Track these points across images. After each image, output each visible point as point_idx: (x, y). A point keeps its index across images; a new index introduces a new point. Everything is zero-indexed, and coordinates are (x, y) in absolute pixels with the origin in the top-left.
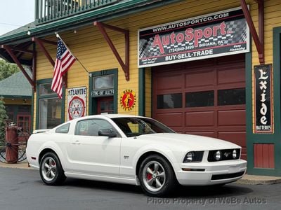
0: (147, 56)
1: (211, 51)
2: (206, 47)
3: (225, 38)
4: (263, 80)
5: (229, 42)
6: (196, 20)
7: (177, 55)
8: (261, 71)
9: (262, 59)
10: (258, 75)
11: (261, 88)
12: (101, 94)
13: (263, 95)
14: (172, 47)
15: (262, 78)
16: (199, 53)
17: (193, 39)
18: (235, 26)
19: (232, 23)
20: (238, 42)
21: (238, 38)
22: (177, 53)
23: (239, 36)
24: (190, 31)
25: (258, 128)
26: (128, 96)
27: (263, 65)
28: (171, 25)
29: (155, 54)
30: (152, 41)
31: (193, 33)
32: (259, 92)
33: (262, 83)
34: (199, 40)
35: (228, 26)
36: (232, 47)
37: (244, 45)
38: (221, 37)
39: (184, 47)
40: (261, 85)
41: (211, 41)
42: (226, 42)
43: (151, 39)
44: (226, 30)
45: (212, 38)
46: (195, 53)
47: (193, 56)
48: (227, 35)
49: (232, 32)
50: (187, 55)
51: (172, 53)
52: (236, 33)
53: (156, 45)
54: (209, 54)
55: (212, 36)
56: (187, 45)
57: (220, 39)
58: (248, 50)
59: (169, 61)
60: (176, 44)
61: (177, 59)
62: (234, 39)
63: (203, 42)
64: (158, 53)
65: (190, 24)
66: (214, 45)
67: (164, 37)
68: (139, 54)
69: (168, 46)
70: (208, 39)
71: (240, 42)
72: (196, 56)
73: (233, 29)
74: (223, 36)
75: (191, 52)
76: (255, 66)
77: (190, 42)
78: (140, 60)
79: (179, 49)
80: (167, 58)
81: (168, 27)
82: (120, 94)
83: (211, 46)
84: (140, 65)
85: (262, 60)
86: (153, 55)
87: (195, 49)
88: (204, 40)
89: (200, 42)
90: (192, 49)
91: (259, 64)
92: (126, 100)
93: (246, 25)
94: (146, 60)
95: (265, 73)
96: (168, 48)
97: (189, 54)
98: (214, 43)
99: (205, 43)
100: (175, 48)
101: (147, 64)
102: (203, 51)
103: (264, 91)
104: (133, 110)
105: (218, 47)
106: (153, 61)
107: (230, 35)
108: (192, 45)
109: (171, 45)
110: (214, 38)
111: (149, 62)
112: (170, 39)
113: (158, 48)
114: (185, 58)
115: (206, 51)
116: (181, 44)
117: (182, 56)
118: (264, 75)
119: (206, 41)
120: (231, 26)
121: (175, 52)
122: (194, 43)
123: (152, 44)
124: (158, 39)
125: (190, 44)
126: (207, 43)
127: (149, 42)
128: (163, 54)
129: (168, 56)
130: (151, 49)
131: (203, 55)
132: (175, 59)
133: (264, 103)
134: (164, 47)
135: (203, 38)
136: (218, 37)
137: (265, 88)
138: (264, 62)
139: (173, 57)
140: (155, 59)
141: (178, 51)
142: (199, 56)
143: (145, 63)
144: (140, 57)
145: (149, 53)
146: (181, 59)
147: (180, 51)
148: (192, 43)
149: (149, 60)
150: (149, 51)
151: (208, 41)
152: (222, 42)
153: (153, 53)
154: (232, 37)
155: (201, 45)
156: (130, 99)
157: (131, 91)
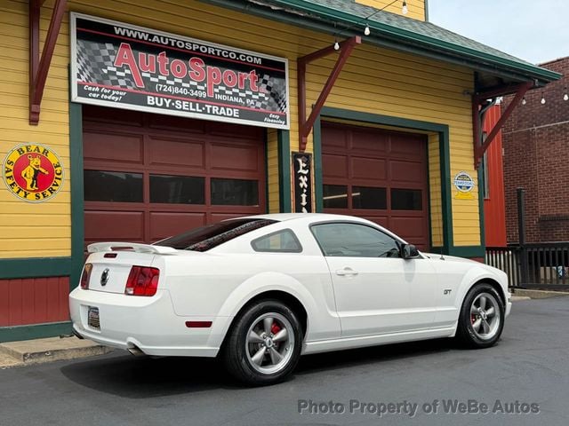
0: (100, 82)
1: (235, 112)
2: (226, 102)
3: (257, 97)
4: (303, 175)
5: (263, 106)
6: (211, 48)
7: (173, 101)
8: (300, 161)
9: (302, 144)
10: (297, 166)
11: (301, 185)
13: (304, 196)
14: (163, 82)
15: (301, 171)
16: (215, 109)
17: (205, 81)
18: (270, 84)
19: (266, 77)
20: (275, 110)
21: (274, 103)
22: (172, 97)
23: (277, 101)
24: (198, 63)
26: (36, 161)
27: (302, 153)
28: (160, 37)
29: (122, 82)
30: (111, 52)
31: (205, 68)
32: (299, 191)
33: (301, 178)
34: (216, 87)
35: (261, 80)
36: (267, 115)
37: (283, 118)
38: (251, 93)
39: (188, 89)
40: (301, 181)
41: (235, 95)
42: (259, 104)
43: (109, 46)
44: (259, 85)
45: (237, 91)
46: (209, 107)
47: (205, 112)
48: (260, 95)
49: (267, 92)
50: (194, 107)
51: (162, 92)
52: (273, 95)
53: (117, 60)
54: (232, 117)
55: (237, 87)
56: (195, 88)
57: (249, 97)
58: (288, 127)
59: (153, 106)
60: (171, 78)
61: (171, 107)
62: (269, 103)
63: (222, 92)
64: (129, 83)
65: (198, 50)
66: (241, 104)
67: (142, 54)
68: (75, 71)
69: (152, 75)
70: (230, 89)
71: (279, 111)
72: (211, 113)
73: (268, 88)
74: (254, 93)
75: (201, 103)
76: (293, 152)
77: (199, 84)
78: (80, 86)
79: (176, 90)
80: (150, 100)
81: (151, 36)
83: (236, 104)
84: (79, 95)
85: (303, 146)
86: (116, 82)
87: (208, 99)
88: (224, 88)
89: (217, 90)
90: (202, 98)
91: (298, 150)
92: (28, 173)
93: (285, 88)
94: (97, 89)
95: (305, 165)
96: (152, 79)
97: (197, 105)
98: (241, 101)
99: (227, 95)
100: (168, 85)
101: (99, 98)
102: (222, 108)
103: (305, 191)
104: (52, 198)
105: (246, 108)
106: (115, 95)
107: (263, 95)
108: (202, 91)
109: (160, 77)
110: (241, 91)
111: (106, 97)
112: (157, 64)
113: (127, 71)
114: (190, 111)
115: (228, 109)
116: (180, 81)
117: (184, 105)
118: (304, 168)
119: (227, 92)
120: (265, 82)
121: (168, 93)
122: (206, 88)
123: (112, 58)
124: (129, 54)
125: (199, 87)
126: (230, 96)
127: (105, 52)
128: (140, 89)
129: (155, 97)
130: (109, 68)
131: (222, 115)
132: (168, 106)
133: (306, 207)
134: (144, 75)
135: (222, 84)
136: (248, 92)
137: (306, 186)
138: (304, 149)
139: (164, 102)
140: (121, 93)
141: (175, 94)
142: (216, 114)
143: (94, 95)
144: (79, 77)
145: (106, 77)
146: (182, 110)
147: (179, 95)
148: (203, 88)
149: (106, 91)
150: (105, 71)
151: (231, 93)
152: (252, 102)
153: (116, 78)
154: (266, 99)
155: (220, 97)
156: (43, 170)
157: (46, 152)
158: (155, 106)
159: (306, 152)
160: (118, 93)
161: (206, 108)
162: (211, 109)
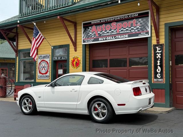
0: (88, 38)
1: (127, 36)
2: (124, 33)
3: (136, 28)
4: (159, 53)
5: (138, 31)
6: (118, 17)
7: (106, 37)
8: (157, 48)
9: (158, 41)
10: (155, 50)
11: (157, 57)
12: (59, 58)
13: (159, 62)
14: (103, 33)
15: (158, 51)
16: (119, 37)
17: (116, 29)
18: (141, 22)
19: (140, 20)
20: (143, 31)
21: (143, 28)
22: (106, 36)
23: (144, 27)
24: (114, 24)
25: (155, 80)
26: (76, 60)
27: (158, 44)
28: (103, 20)
29: (93, 36)
30: (91, 29)
31: (116, 25)
32: (156, 60)
34: (120, 29)
36: (140, 34)
37: (147, 33)
38: (133, 27)
39: (111, 33)
40: (157, 56)
41: (127, 30)
42: (136, 31)
43: (90, 28)
44: (137, 23)
45: (128, 28)
46: (117, 36)
47: (116, 38)
48: (137, 27)
49: (140, 25)
50: (113, 38)
51: (103, 36)
52: (143, 25)
53: (92, 31)
54: (126, 38)
55: (127, 27)
56: (113, 32)
57: (133, 29)
58: (150, 36)
59: (101, 41)
60: (106, 31)
61: (106, 40)
62: (141, 29)
63: (122, 31)
64: (94, 36)
65: (114, 20)
66: (129, 33)
67: (98, 27)
68: (83, 37)
69: (101, 32)
70: (125, 29)
71: (145, 31)
72: (118, 38)
73: (141, 24)
75: (115, 36)
76: (153, 45)
77: (114, 30)
78: (84, 40)
79: (107, 34)
80: (100, 39)
81: (101, 21)
82: (71, 59)
83: (127, 33)
84: (83, 42)
86: (91, 37)
87: (117, 34)
88: (123, 29)
89: (120, 30)
90: (115, 34)
91: (156, 44)
92: (75, 63)
93: (148, 21)
94: (87, 40)
95: (159, 49)
96: (101, 33)
97: (114, 37)
98: (129, 31)
99: (124, 31)
100: (105, 33)
101: (88, 42)
102: (122, 36)
103: (159, 59)
104: (79, 68)
105: (131, 33)
106: (91, 40)
107: (139, 27)
108: (115, 32)
109: (103, 32)
110: (129, 28)
111: (89, 41)
112: (102, 28)
113: (94, 33)
114: (111, 39)
115: (124, 36)
116: (108, 31)
117: (109, 38)
118: (159, 50)
119: (124, 30)
120: (139, 22)
121: (105, 36)
122: (116, 31)
123: (91, 31)
124: (95, 28)
125: (114, 31)
126: (125, 31)
127: (89, 30)
128: (97, 37)
129: (101, 38)
130: (90, 34)
131: (122, 38)
132: (105, 39)
133: (159, 66)
134: (98, 32)
135: (122, 28)
136: (132, 28)
137: (160, 57)
138: (159, 43)
139: (104, 39)
140: (93, 39)
141: (107, 35)
142: (120, 38)
143: (87, 42)
144: (83, 38)
145: (89, 36)
146: (109, 40)
147: (108, 35)
148: (115, 31)
149: (89, 40)
150: (89, 35)
151: (125, 30)
152: (134, 30)
153: (91, 36)
154: (140, 28)
155: (121, 32)
156: (77, 62)
157: (78, 57)
158: (101, 40)
159: (160, 43)
160: (92, 39)
161: (116, 37)
162: (118, 37)
